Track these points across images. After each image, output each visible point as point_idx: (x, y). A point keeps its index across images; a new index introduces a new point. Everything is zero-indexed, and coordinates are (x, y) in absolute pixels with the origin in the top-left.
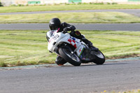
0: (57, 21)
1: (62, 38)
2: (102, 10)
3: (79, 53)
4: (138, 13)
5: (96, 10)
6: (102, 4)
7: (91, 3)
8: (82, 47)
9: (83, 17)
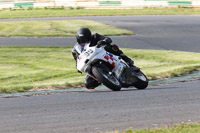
0: (86, 32)
1: (97, 54)
2: (62, 18)
3: (118, 75)
4: (114, 21)
5: (54, 17)
6: (62, 8)
7: (46, 8)
8: (122, 67)
9: (35, 27)
